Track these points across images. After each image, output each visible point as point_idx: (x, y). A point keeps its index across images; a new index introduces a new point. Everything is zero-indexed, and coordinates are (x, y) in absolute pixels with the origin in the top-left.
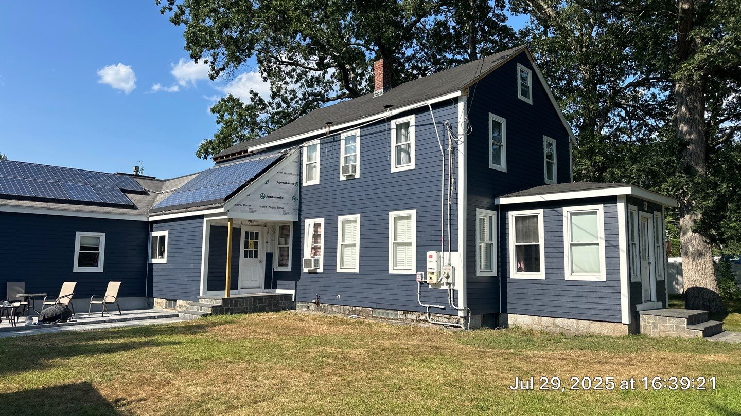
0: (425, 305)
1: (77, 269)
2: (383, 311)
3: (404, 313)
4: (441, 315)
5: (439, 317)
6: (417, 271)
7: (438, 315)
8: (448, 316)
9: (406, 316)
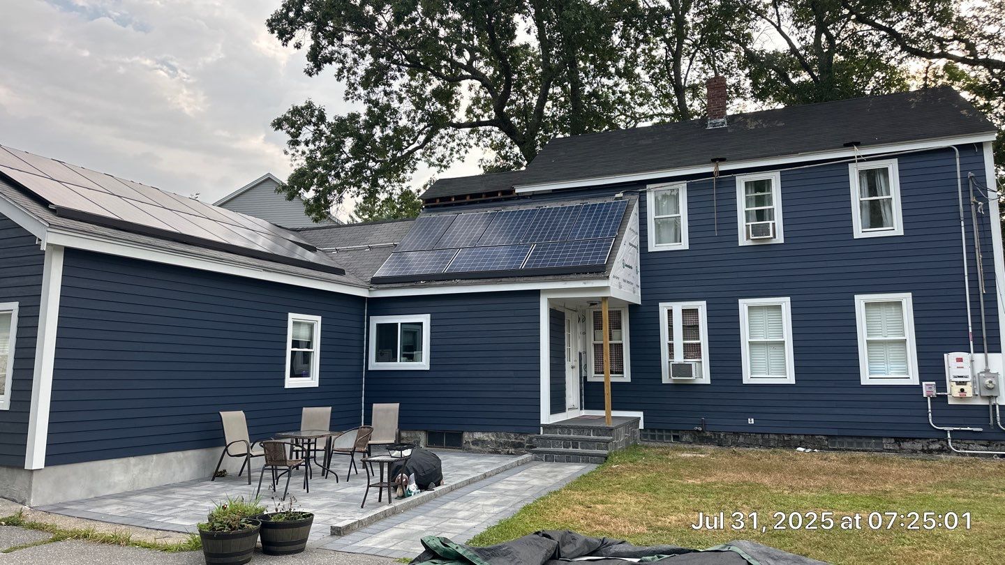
0: (946, 429)
1: (289, 382)
2: (850, 440)
3: (896, 442)
4: (973, 442)
5: (969, 444)
6: (921, 381)
7: (967, 442)
8: (985, 443)
9: (900, 445)
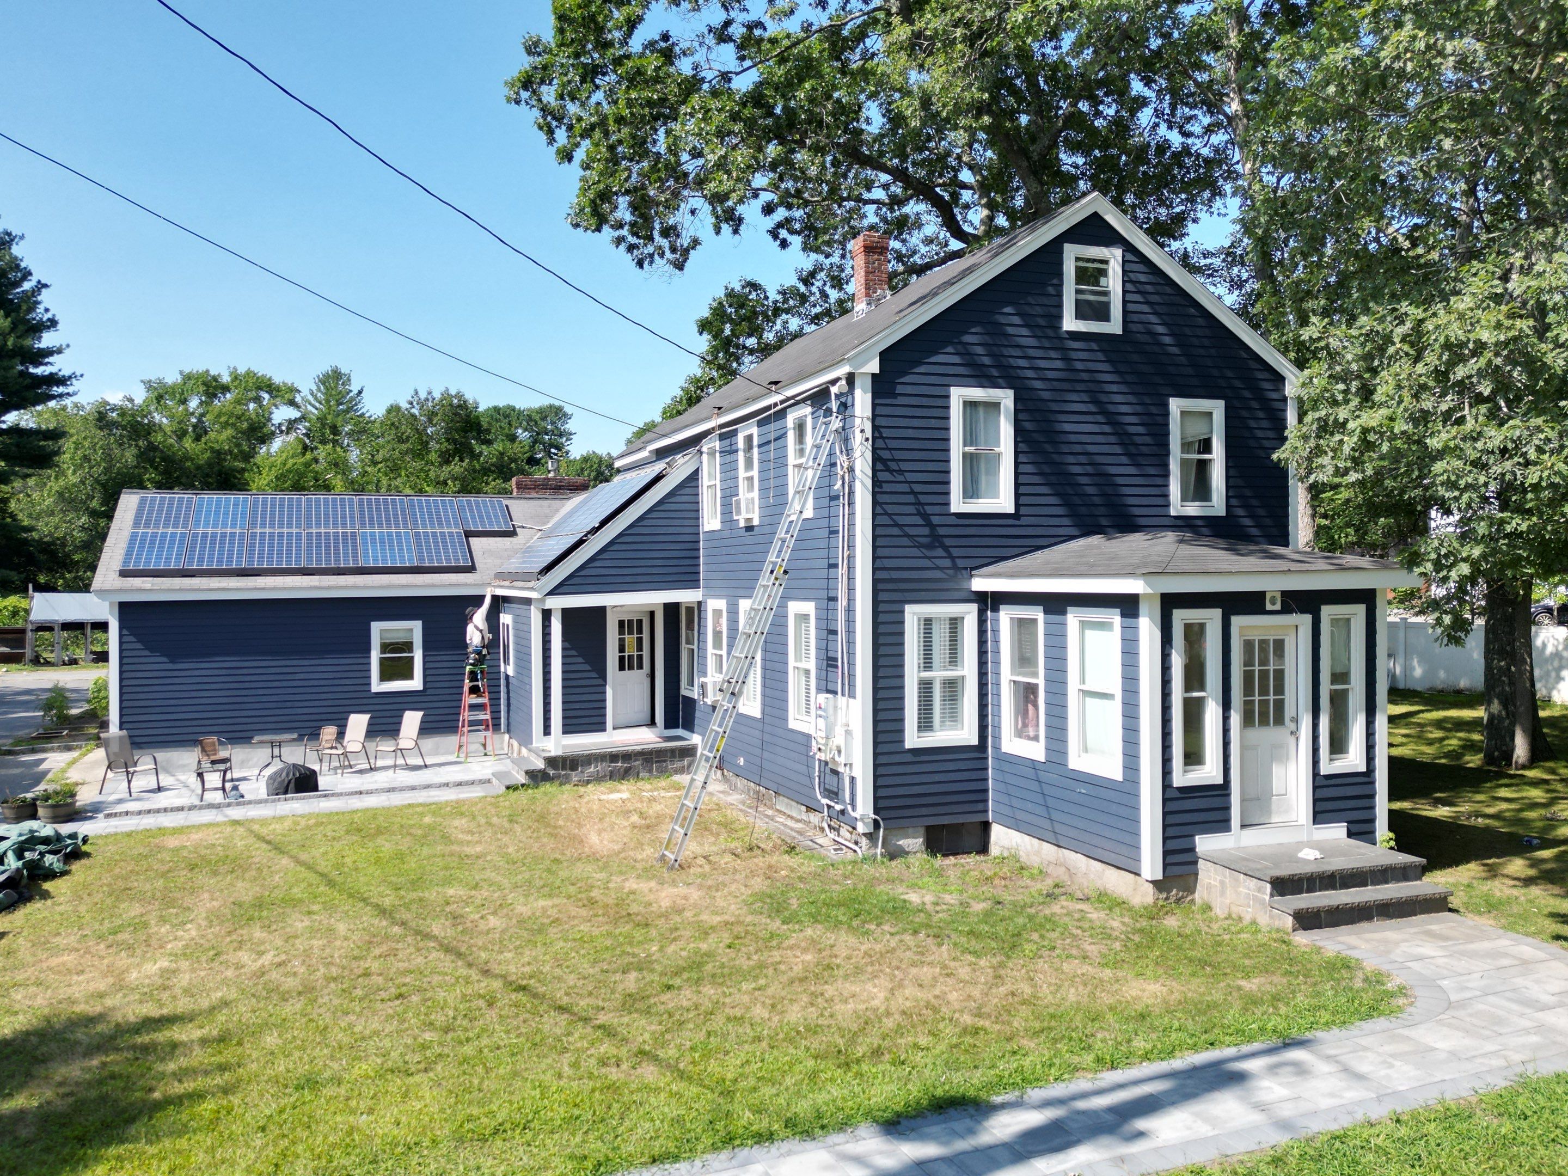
0: (823, 800)
1: (377, 686)
2: (786, 801)
3: (806, 811)
8: (850, 828)
9: (808, 817)
